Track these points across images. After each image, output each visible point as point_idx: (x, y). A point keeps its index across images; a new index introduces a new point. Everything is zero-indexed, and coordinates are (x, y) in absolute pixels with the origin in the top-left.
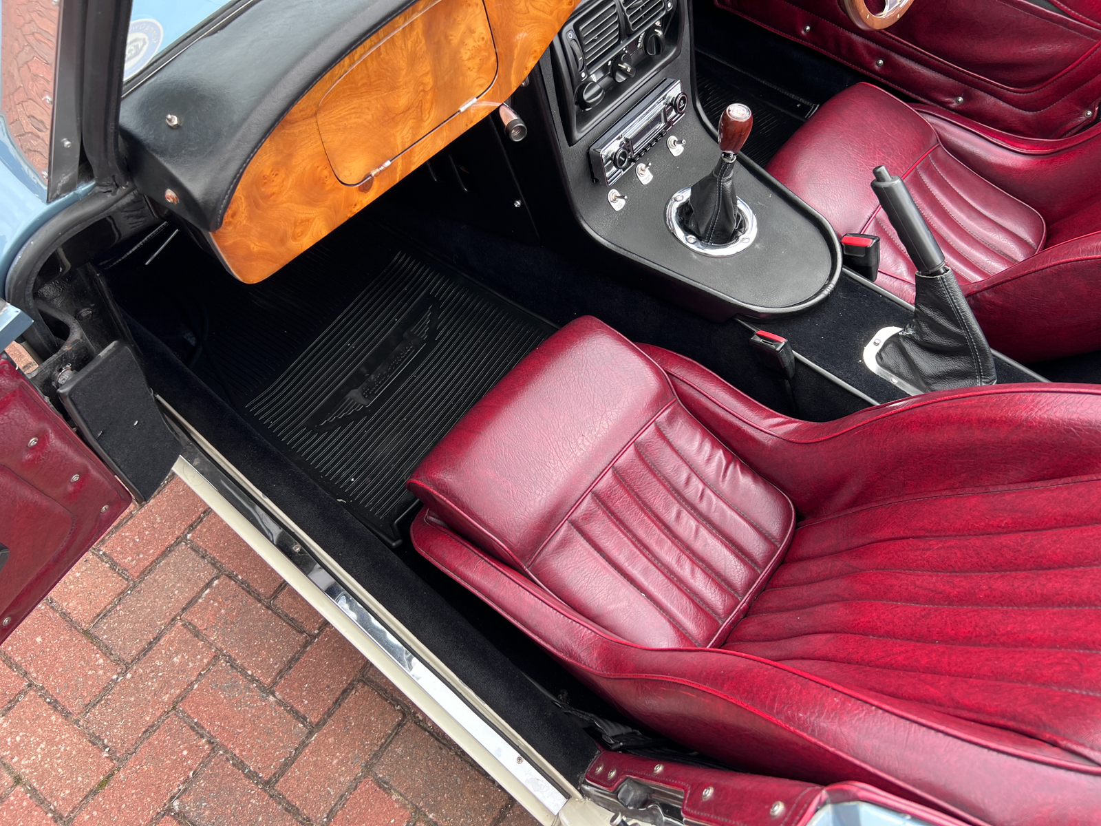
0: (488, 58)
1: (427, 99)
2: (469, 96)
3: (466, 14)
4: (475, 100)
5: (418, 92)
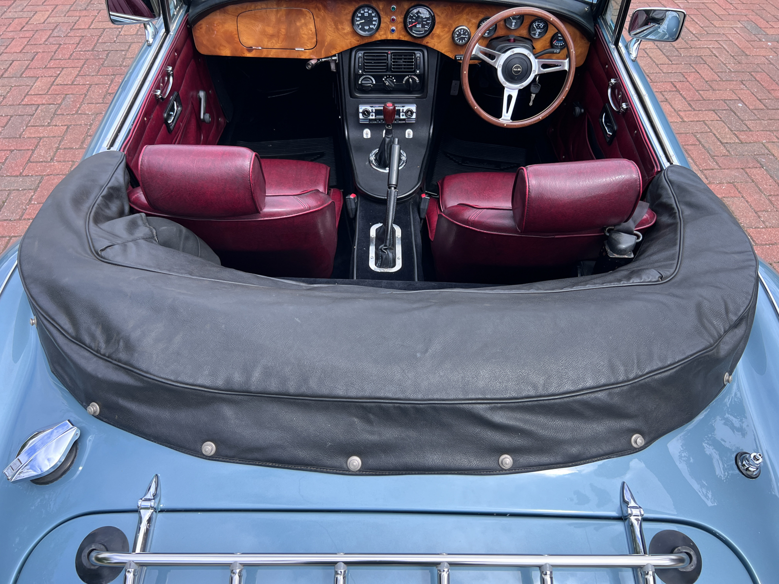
0: (313, 38)
1: (282, 37)
2: (301, 47)
3: (305, 18)
4: (303, 50)
5: (278, 32)
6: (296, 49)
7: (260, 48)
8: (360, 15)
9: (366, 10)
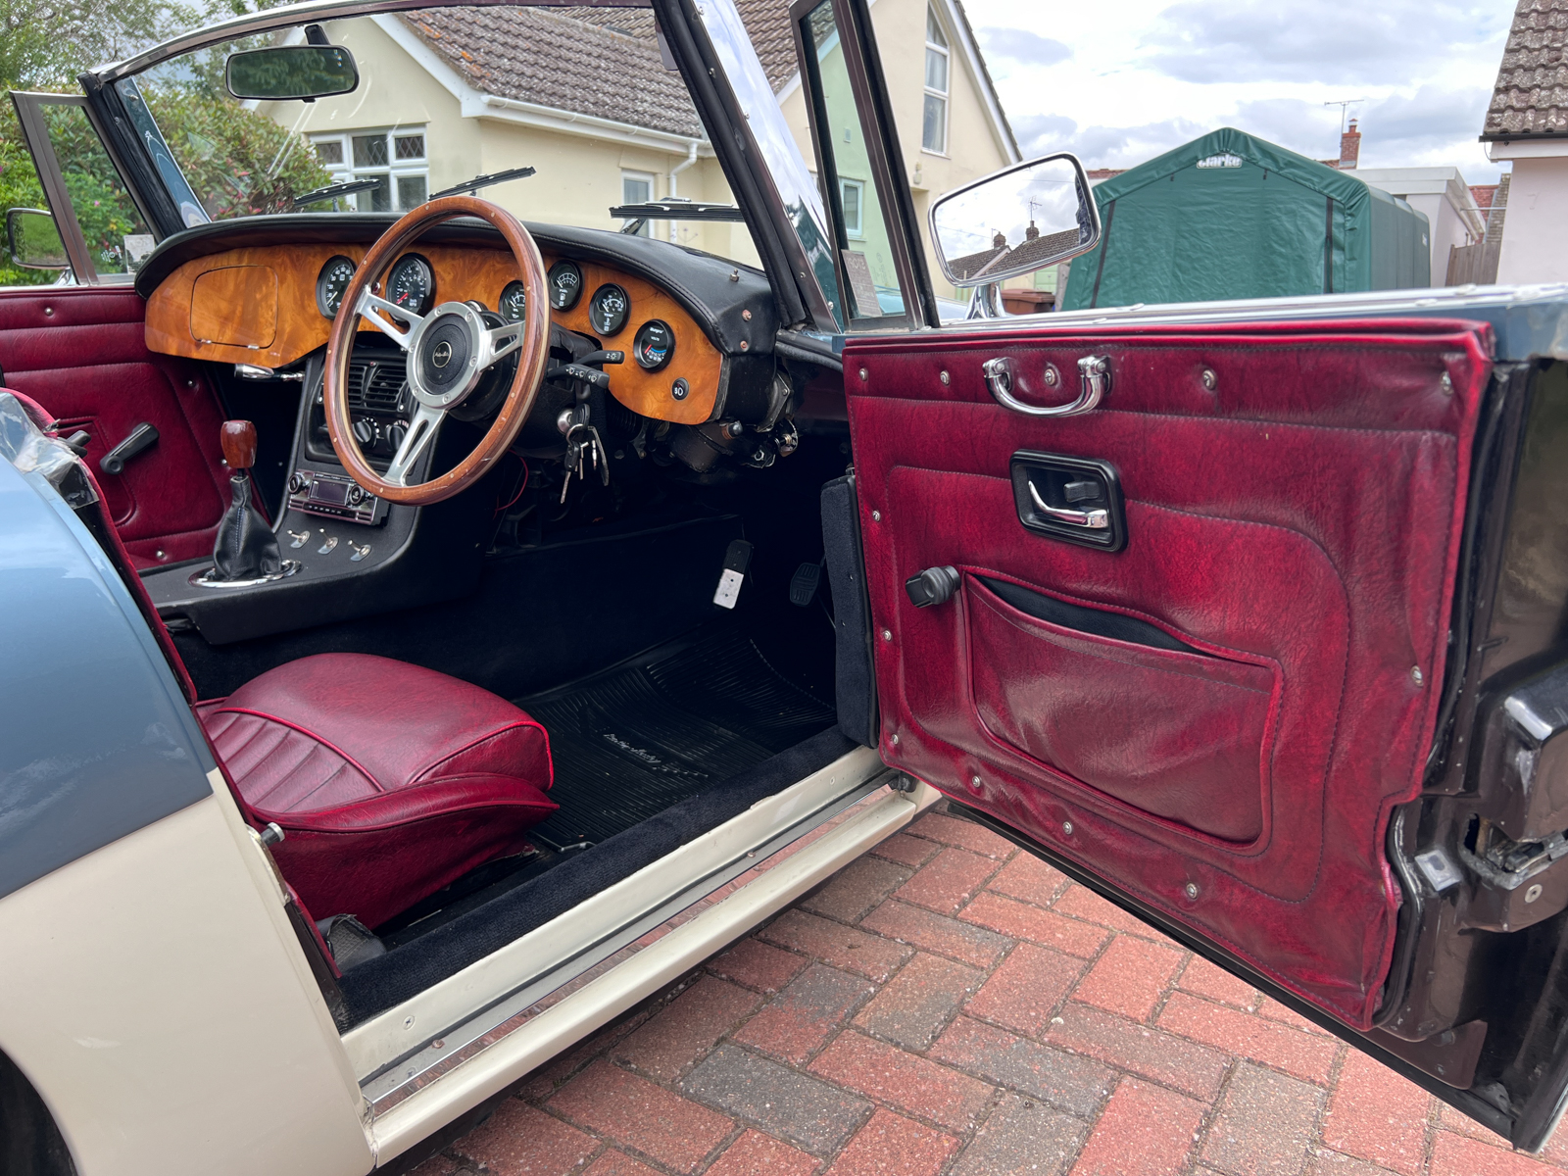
1: (236, 320)
2: (257, 342)
3: (267, 286)
4: (257, 347)
5: (234, 312)
6: (249, 347)
7: (209, 342)
8: (334, 279)
9: (343, 269)
